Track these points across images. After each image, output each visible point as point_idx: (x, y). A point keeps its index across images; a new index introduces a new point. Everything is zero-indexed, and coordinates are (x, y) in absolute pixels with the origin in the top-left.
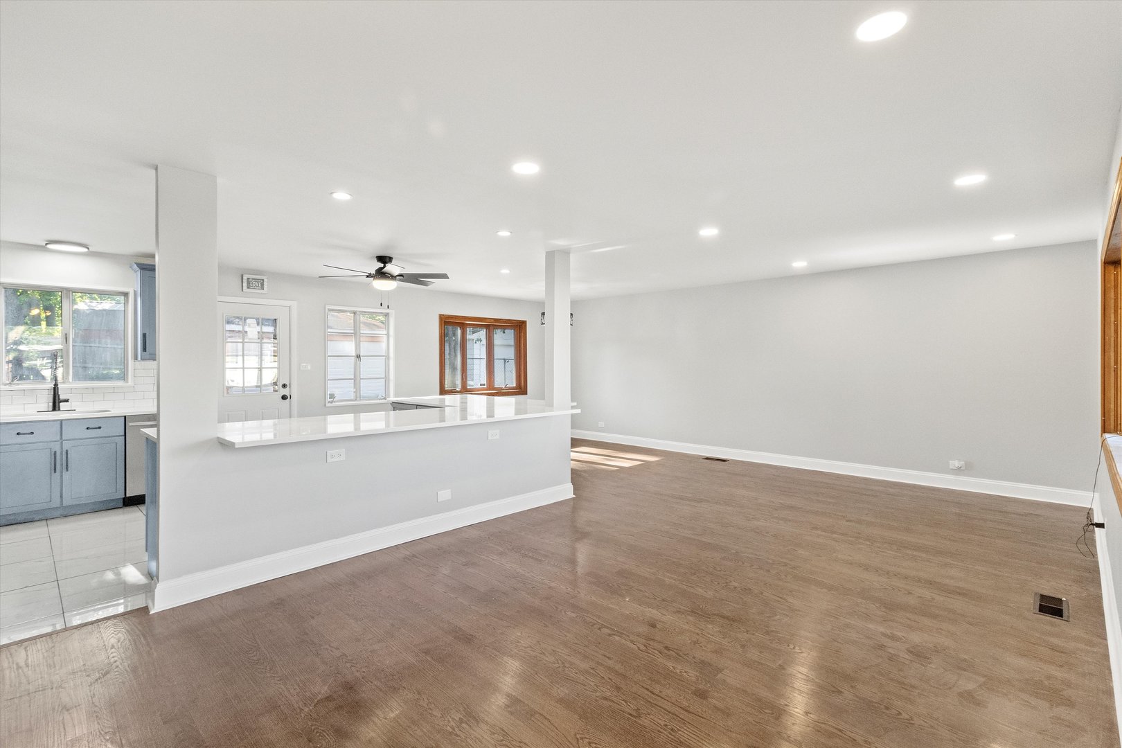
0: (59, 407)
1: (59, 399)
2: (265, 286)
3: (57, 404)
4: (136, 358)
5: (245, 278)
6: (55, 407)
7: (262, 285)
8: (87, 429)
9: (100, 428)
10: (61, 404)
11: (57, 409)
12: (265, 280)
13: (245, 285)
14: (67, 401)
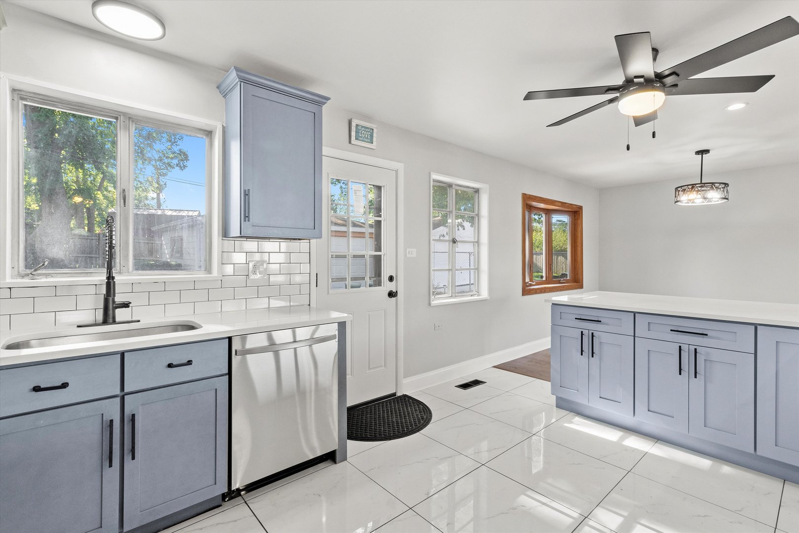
0: (114, 318)
1: (114, 302)
2: (375, 139)
3: (111, 312)
4: (225, 233)
5: (354, 124)
6: (108, 318)
7: (372, 136)
8: (170, 366)
9: (189, 363)
10: (118, 311)
11: (111, 320)
12: (375, 130)
13: (353, 134)
14: (126, 305)
